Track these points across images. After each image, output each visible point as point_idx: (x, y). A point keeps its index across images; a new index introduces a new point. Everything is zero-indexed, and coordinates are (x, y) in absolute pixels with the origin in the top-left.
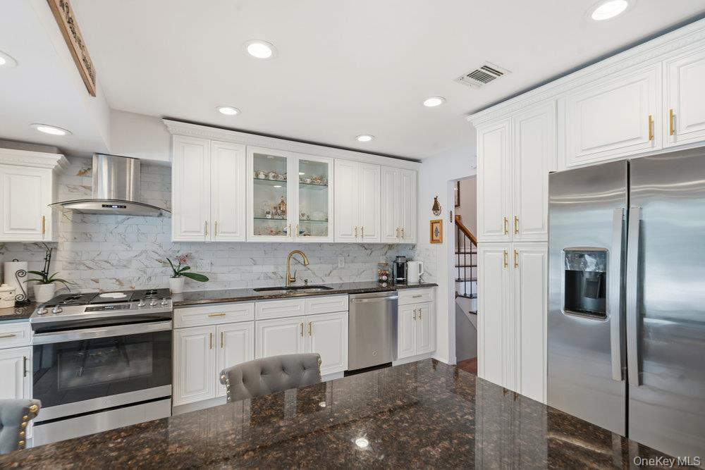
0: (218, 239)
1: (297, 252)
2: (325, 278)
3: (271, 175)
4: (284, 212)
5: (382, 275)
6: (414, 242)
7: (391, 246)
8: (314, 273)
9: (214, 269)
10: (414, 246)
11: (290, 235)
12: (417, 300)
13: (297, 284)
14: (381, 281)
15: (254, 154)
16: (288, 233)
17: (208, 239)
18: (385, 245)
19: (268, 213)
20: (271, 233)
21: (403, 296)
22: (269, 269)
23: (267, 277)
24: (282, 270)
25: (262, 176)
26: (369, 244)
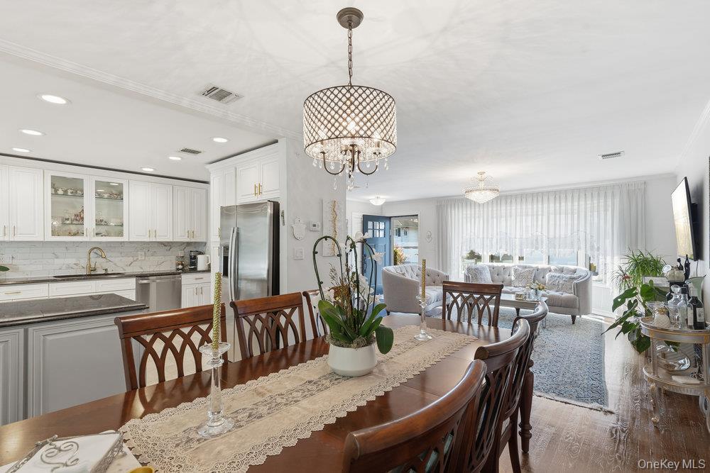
0: (17, 239)
1: (96, 249)
2: (126, 268)
3: (69, 191)
4: (82, 219)
5: (179, 264)
6: (204, 241)
7: (189, 244)
8: (115, 264)
9: (15, 262)
10: (206, 243)
11: (87, 236)
12: (198, 281)
13: (99, 272)
14: (178, 269)
15: (52, 176)
16: (85, 234)
17: (6, 239)
18: (183, 243)
19: (68, 219)
20: (70, 234)
21: (187, 279)
22: (71, 261)
23: (69, 267)
24: (84, 262)
25: (60, 192)
26: (168, 242)
